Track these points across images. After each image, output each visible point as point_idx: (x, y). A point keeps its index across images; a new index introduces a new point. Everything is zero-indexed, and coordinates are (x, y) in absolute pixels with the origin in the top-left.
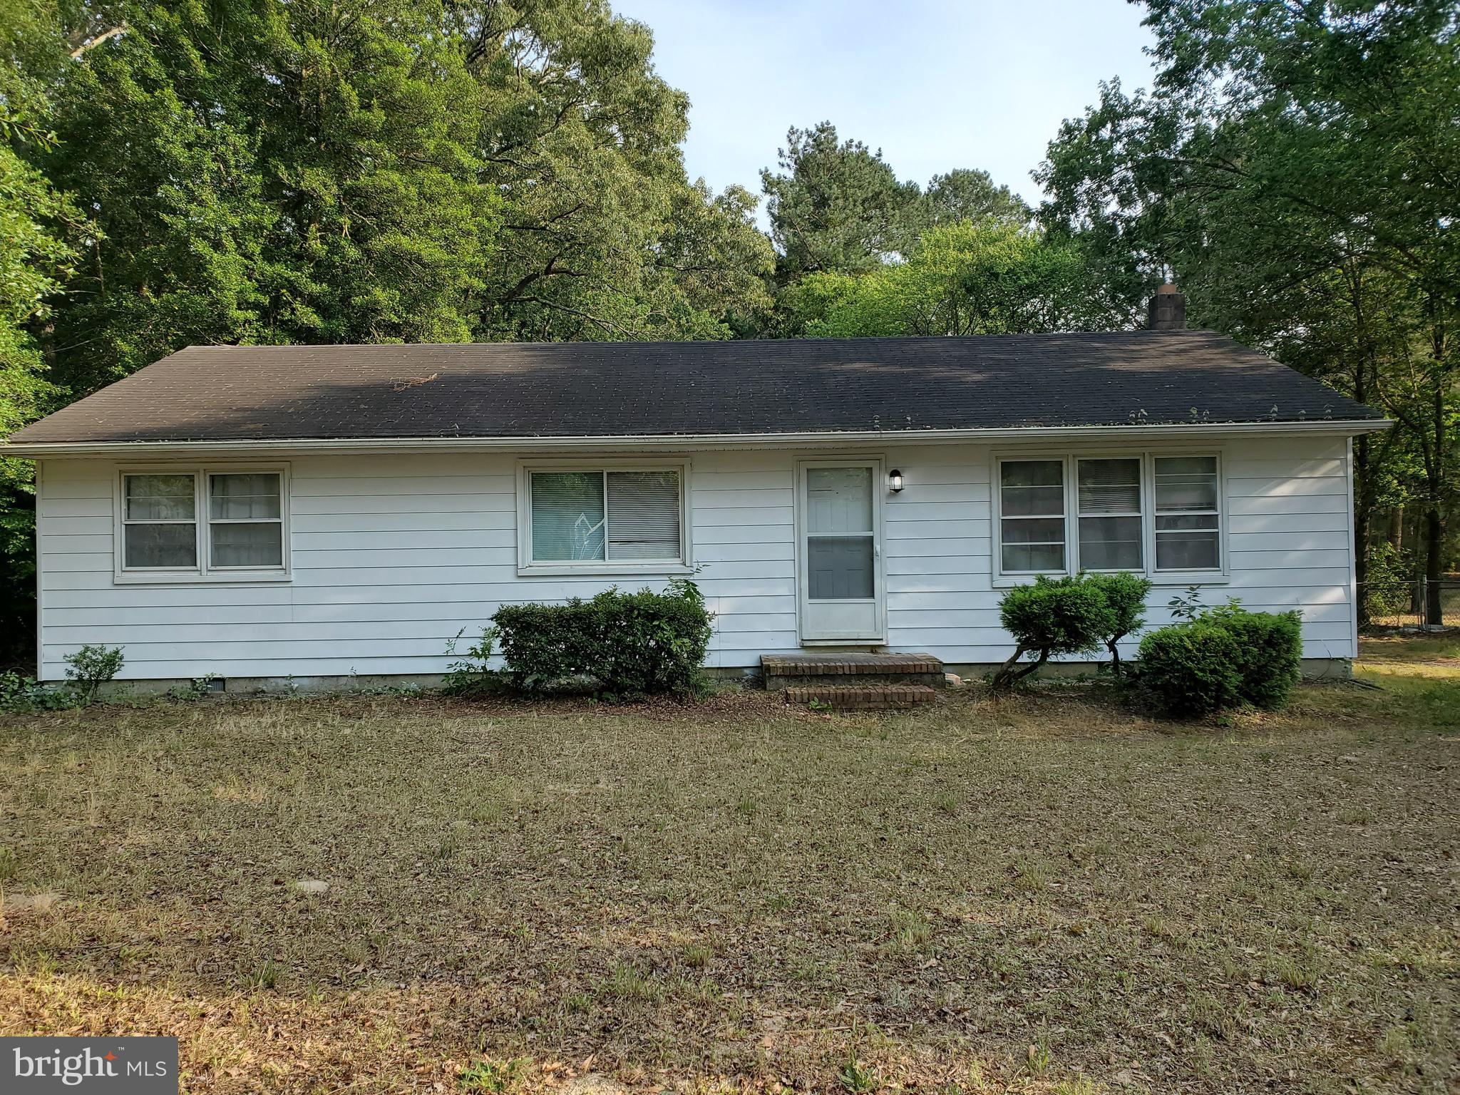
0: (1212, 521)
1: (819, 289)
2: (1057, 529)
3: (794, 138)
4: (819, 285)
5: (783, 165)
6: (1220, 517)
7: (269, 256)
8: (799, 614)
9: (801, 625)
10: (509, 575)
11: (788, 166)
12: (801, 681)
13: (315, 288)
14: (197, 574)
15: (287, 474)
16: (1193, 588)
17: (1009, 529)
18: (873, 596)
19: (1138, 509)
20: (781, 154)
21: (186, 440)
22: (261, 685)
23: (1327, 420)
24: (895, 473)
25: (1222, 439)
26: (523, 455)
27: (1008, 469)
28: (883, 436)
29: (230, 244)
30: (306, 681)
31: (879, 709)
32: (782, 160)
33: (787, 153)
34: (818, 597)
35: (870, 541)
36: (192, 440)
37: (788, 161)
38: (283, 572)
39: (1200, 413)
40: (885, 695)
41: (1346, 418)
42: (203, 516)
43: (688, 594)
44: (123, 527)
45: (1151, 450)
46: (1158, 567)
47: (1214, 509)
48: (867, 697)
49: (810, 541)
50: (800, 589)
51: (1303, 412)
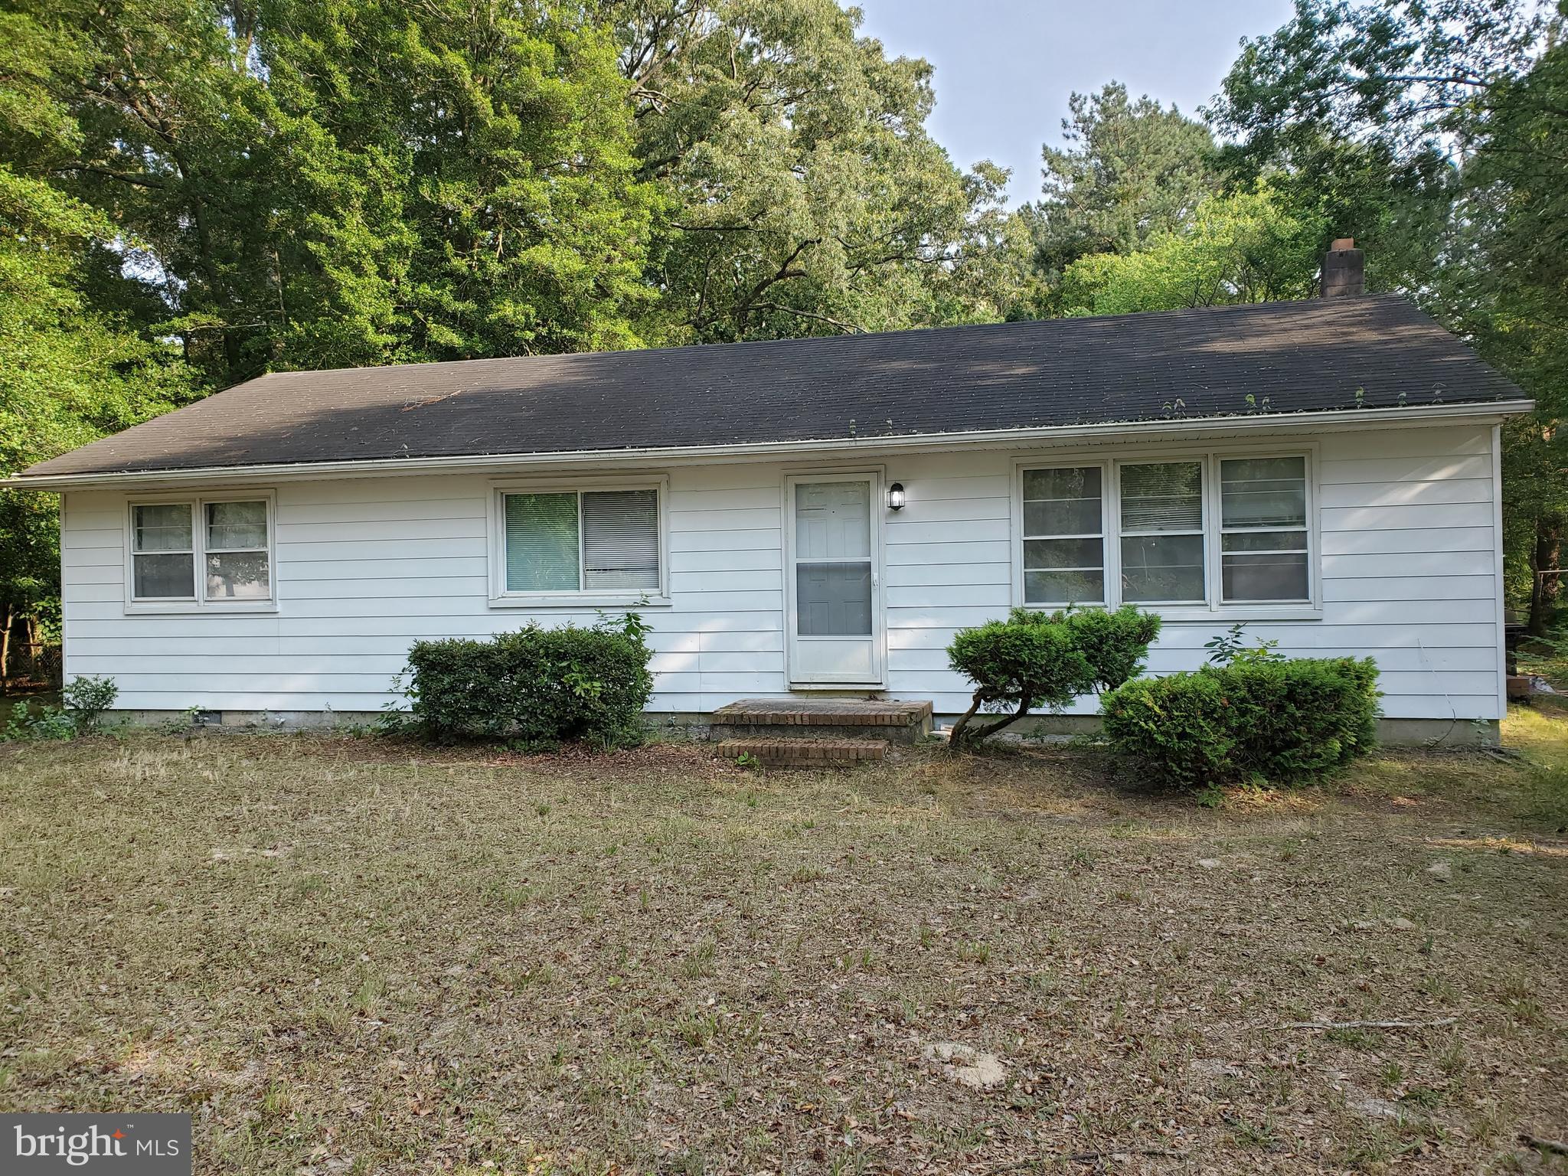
0: (1301, 540)
1: (1085, 276)
2: (1093, 551)
3: (1076, 105)
4: (1084, 272)
5: (1068, 137)
6: (1309, 535)
7: (417, 276)
8: (787, 652)
9: (788, 665)
10: (480, 607)
11: (1074, 136)
12: (748, 732)
13: (460, 306)
14: (194, 604)
15: (273, 502)
16: (1238, 625)
17: (1034, 551)
18: (870, 633)
19: (1199, 526)
20: (1065, 125)
21: (164, 469)
22: (253, 719)
23: (1435, 403)
24: (897, 487)
25: (1312, 434)
26: (495, 475)
27: (1033, 480)
28: (858, 444)
29: (371, 268)
30: (292, 716)
31: (818, 767)
32: (1067, 131)
33: (1071, 123)
34: (807, 634)
35: (867, 567)
36: (169, 469)
37: (1074, 131)
38: (269, 603)
39: (1258, 400)
40: (825, 751)
41: (1467, 401)
42: (199, 545)
43: (630, 630)
44: (132, 558)
45: (1215, 450)
46: (1225, 598)
47: (1304, 523)
48: (805, 753)
49: (800, 569)
50: (788, 624)
51: (1404, 394)
